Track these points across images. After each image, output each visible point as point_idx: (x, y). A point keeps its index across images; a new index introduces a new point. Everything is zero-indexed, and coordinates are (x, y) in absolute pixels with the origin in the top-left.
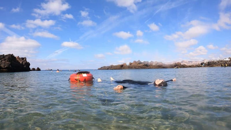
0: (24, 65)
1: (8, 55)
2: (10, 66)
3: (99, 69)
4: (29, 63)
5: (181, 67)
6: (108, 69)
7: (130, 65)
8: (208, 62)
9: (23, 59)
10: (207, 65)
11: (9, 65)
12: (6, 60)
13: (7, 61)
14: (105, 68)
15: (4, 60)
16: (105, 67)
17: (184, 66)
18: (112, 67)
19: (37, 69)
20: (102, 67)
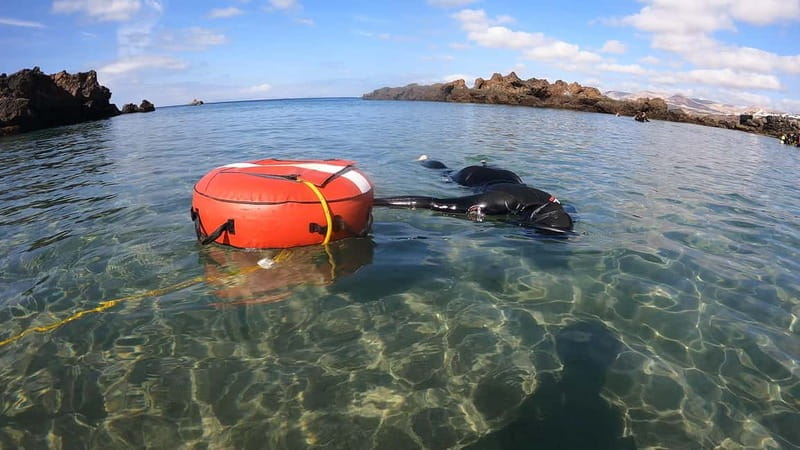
0: (87, 100)
1: (19, 74)
2: (29, 111)
3: (367, 98)
4: (108, 90)
5: (665, 119)
6: (397, 98)
7: (480, 87)
8: (767, 118)
9: (83, 77)
10: (760, 128)
11: (24, 110)
12: (14, 94)
13: (18, 96)
14: (389, 93)
15: (6, 95)
16: (388, 89)
17: (676, 117)
18: (412, 90)
19: (141, 106)
20: (376, 92)
